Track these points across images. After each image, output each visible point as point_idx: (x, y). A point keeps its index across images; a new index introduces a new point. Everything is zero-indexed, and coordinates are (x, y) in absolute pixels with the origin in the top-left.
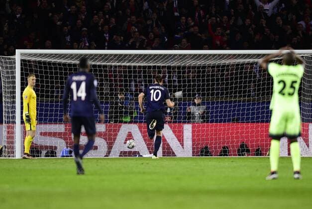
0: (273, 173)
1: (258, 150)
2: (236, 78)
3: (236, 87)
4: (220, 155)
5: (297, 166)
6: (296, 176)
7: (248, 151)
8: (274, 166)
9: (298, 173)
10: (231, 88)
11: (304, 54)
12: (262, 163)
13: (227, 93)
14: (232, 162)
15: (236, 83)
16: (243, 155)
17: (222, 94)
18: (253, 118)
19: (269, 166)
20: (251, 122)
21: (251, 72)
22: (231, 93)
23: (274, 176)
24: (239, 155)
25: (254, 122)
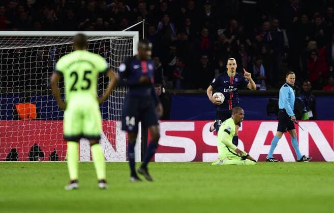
0: (73, 182)
1: (53, 154)
2: (28, 66)
3: (28, 77)
4: (7, 160)
5: (101, 174)
6: (101, 185)
7: (42, 155)
8: (73, 174)
9: (103, 181)
10: (22, 78)
11: (111, 37)
12: (59, 170)
13: (16, 84)
14: (23, 168)
15: (28, 71)
16: (35, 160)
17: (10, 85)
18: (49, 115)
19: (67, 174)
20: (42, 120)
21: (45, 58)
22: (22, 83)
23: (75, 185)
24: (31, 160)
25: (51, 119)
